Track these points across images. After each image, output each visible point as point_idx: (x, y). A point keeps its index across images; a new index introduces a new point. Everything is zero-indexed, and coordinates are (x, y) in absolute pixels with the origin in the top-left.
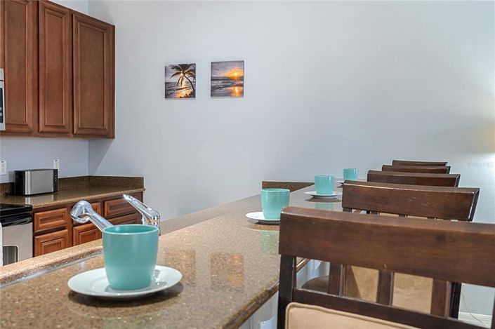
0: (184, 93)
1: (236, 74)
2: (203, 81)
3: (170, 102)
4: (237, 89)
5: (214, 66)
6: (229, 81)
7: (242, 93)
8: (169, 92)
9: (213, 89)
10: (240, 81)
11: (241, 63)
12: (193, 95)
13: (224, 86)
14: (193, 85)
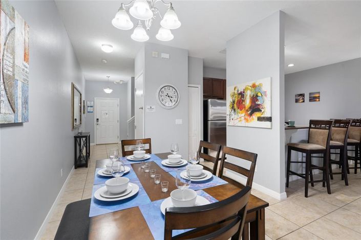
0: (301, 101)
1: (317, 95)
2: (307, 98)
3: (297, 103)
4: (318, 100)
5: (310, 94)
6: (316, 98)
7: (319, 100)
8: (297, 101)
9: (310, 100)
10: (319, 97)
11: (319, 93)
12: (304, 101)
13: (313, 99)
14: (304, 99)
